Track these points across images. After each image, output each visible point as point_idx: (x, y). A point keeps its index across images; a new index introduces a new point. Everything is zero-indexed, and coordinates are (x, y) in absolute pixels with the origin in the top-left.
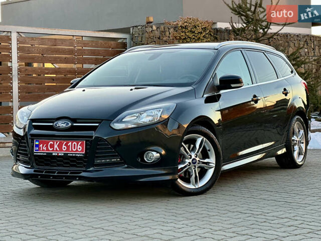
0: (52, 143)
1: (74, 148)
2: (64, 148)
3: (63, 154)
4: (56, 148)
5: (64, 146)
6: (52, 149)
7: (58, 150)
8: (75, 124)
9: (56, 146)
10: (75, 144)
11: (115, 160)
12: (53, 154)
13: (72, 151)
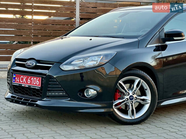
0: (23, 77)
1: (35, 83)
2: (29, 81)
3: (28, 86)
4: (24, 81)
5: (29, 80)
6: (22, 81)
7: (25, 82)
8: (38, 64)
9: (24, 80)
10: (35, 79)
11: (62, 94)
12: (23, 85)
13: (33, 84)
